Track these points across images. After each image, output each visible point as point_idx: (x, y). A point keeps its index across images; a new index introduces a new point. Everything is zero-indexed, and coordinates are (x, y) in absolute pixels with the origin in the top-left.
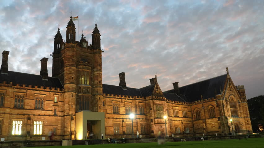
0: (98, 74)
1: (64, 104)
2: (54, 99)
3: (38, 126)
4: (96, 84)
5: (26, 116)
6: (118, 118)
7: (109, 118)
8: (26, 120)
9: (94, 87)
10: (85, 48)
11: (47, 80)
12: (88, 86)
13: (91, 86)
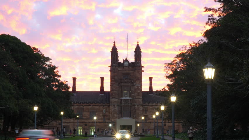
0: (137, 88)
1: (110, 114)
2: (103, 110)
3: (93, 129)
4: (135, 96)
5: (84, 124)
6: (159, 123)
7: (150, 123)
8: (84, 126)
9: (134, 98)
10: (126, 66)
11: (103, 95)
12: (128, 98)
13: (131, 98)
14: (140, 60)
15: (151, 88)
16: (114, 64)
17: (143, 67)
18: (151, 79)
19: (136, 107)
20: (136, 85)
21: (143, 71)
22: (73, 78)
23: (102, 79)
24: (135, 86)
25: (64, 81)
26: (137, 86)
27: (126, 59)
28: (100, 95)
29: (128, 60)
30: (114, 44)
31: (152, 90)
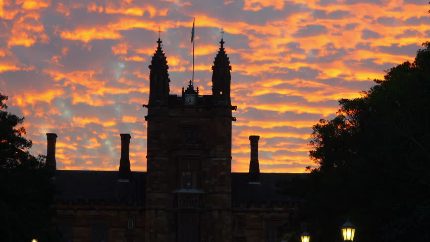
0: (217, 163)
1: (144, 232)
2: (126, 223)
4: (213, 185)
9: (210, 191)
10: (191, 107)
11: (127, 181)
12: (194, 191)
13: (201, 191)
14: (227, 91)
15: (254, 164)
16: (158, 101)
17: (235, 108)
18: (254, 140)
19: (216, 214)
20: (215, 157)
21: (234, 120)
22: (47, 134)
23: (126, 139)
24: (214, 159)
25: (40, 155)
26: (217, 159)
27: (190, 86)
28: (120, 181)
29: (195, 89)
30: (159, 45)
31: (259, 170)
